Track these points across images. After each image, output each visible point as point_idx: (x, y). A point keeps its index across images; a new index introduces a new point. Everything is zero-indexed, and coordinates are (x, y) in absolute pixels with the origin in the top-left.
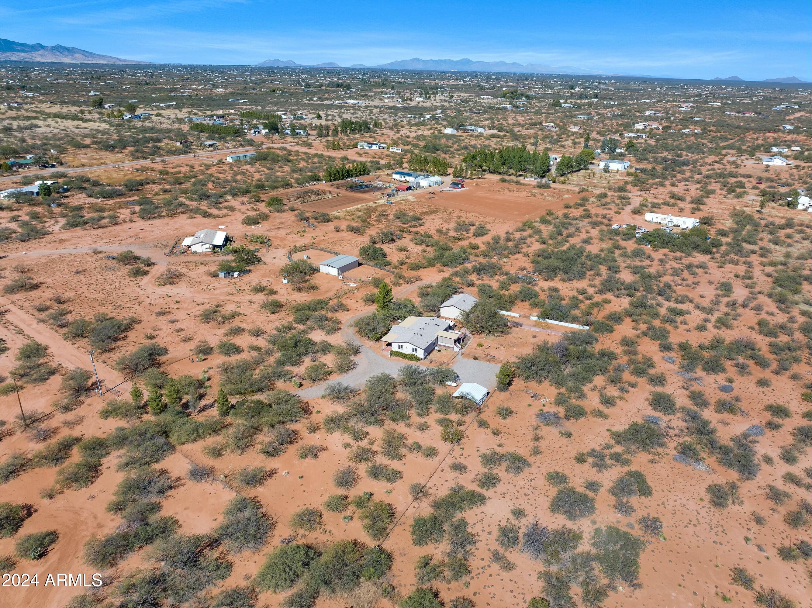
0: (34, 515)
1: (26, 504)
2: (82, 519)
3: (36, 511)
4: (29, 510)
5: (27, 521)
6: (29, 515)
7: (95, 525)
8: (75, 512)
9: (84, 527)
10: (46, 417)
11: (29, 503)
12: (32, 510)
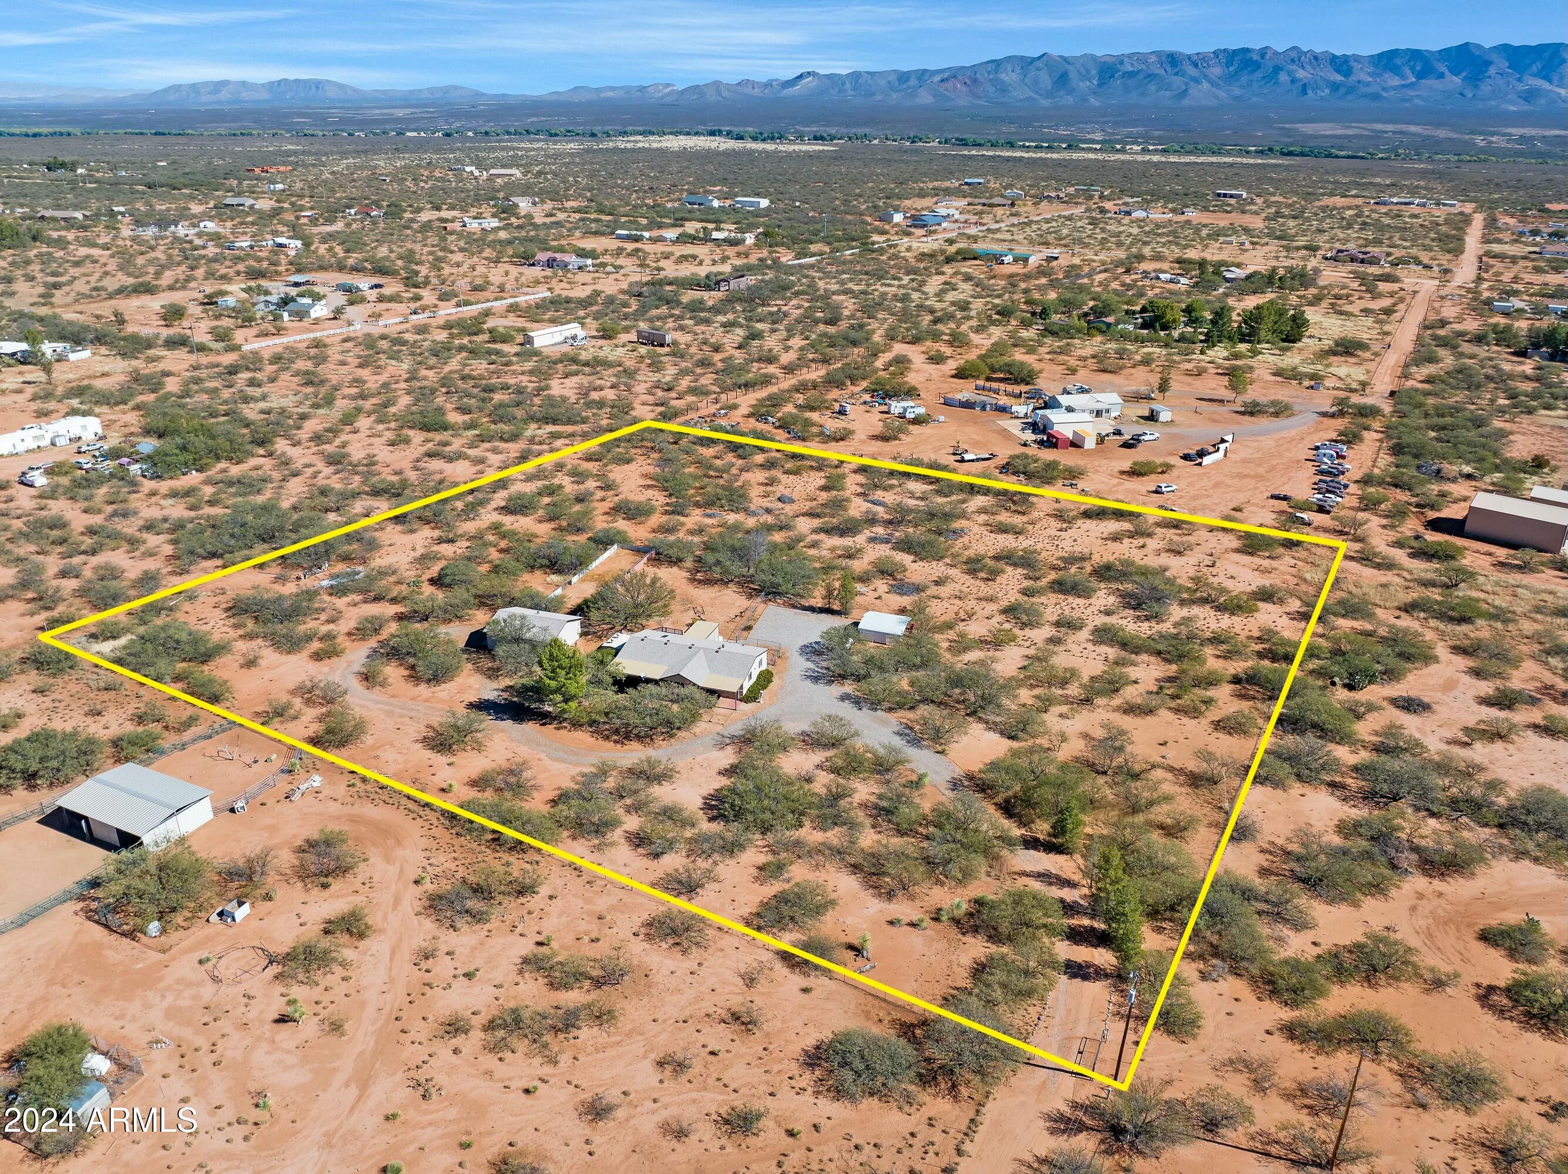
0: (1485, 983)
1: (1483, 1007)
2: (1431, 920)
3: (1478, 985)
4: (1485, 995)
5: (1502, 984)
6: (1491, 989)
7: (1424, 902)
8: (1430, 935)
9: (1440, 912)
10: (1274, 1150)
11: (1476, 1006)
12: (1481, 992)
